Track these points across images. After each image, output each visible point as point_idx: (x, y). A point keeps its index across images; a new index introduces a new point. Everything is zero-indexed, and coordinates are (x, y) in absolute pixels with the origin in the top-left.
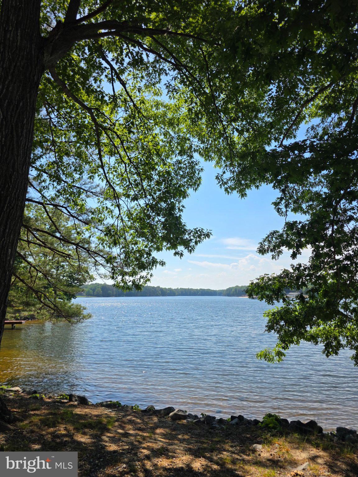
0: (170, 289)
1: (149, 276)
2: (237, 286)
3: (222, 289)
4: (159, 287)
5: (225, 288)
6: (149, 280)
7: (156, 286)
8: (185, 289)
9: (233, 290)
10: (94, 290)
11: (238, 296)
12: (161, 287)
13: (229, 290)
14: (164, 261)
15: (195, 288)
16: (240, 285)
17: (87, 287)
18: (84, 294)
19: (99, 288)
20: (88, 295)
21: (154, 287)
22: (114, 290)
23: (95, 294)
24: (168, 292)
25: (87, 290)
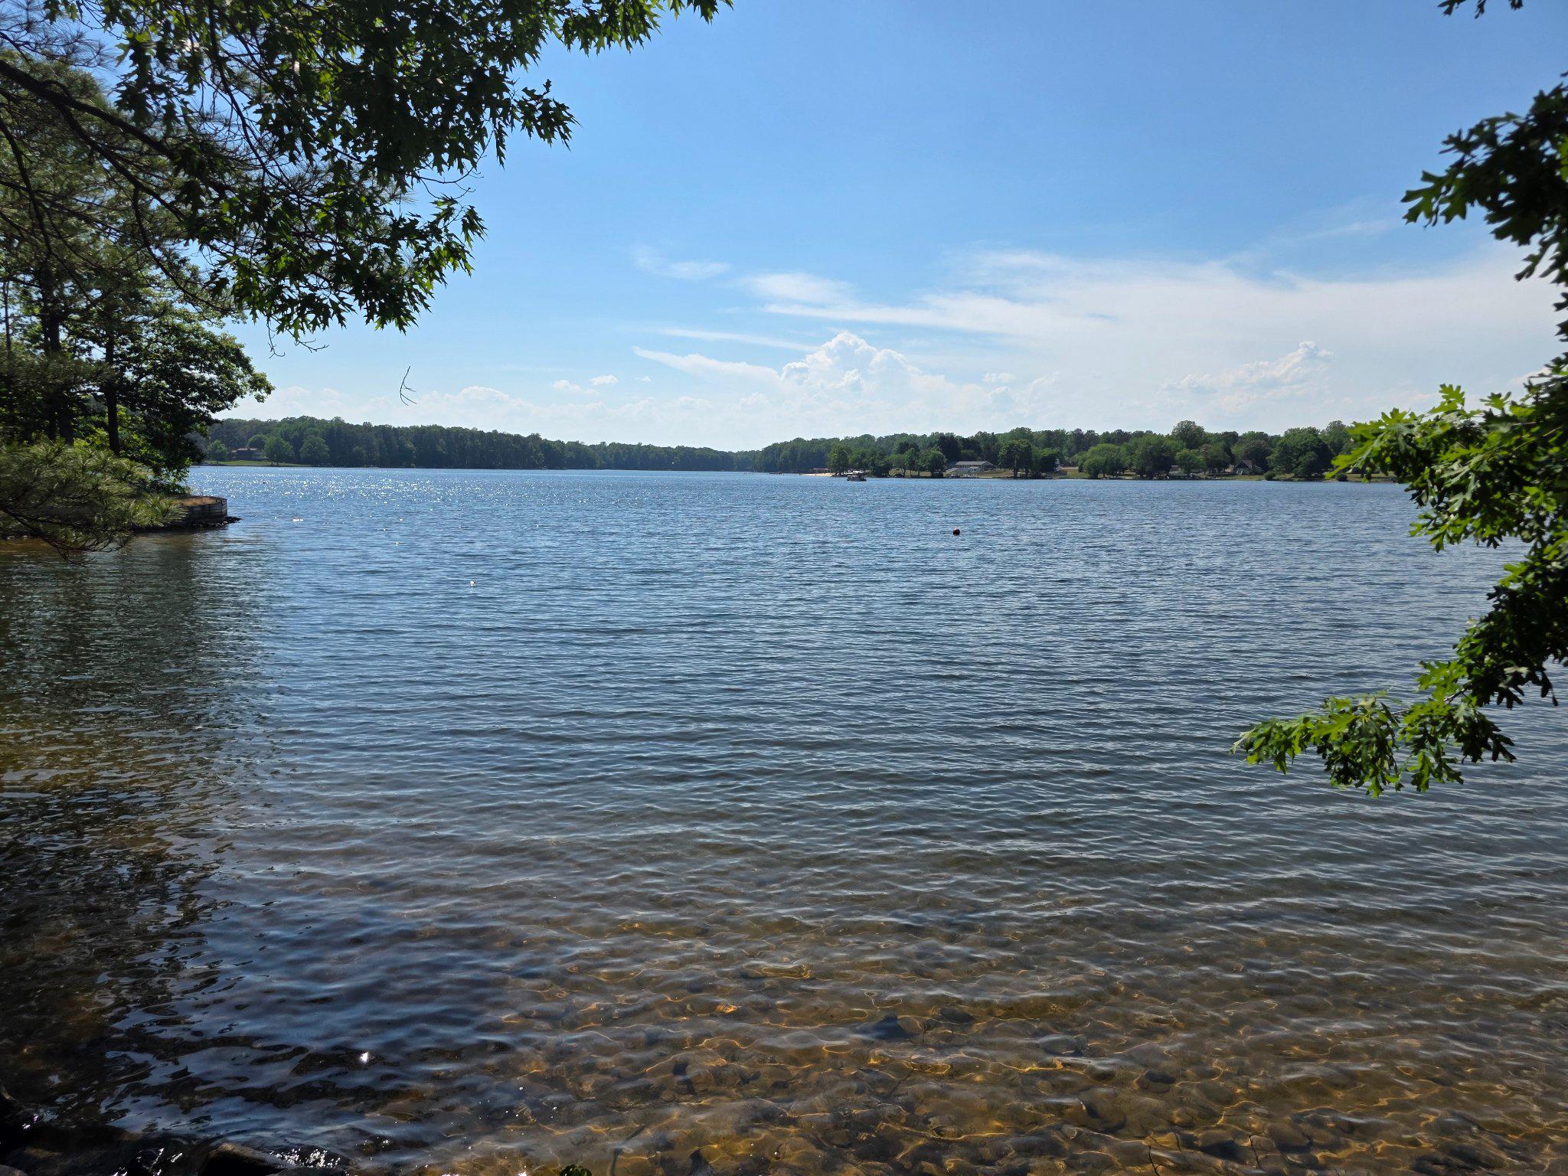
0: (576, 447)
1: (455, 226)
2: (798, 440)
3: (748, 449)
4: (535, 438)
5: (759, 446)
6: (456, 253)
7: (525, 435)
8: (629, 448)
9: (785, 452)
10: (297, 442)
11: (800, 472)
12: (543, 437)
13: (773, 450)
14: (556, 96)
15: (660, 443)
16: (808, 438)
17: (269, 431)
18: (263, 455)
19: (316, 434)
20: (278, 458)
21: (517, 438)
22: (375, 443)
23: (302, 456)
24: (570, 454)
25: (269, 440)
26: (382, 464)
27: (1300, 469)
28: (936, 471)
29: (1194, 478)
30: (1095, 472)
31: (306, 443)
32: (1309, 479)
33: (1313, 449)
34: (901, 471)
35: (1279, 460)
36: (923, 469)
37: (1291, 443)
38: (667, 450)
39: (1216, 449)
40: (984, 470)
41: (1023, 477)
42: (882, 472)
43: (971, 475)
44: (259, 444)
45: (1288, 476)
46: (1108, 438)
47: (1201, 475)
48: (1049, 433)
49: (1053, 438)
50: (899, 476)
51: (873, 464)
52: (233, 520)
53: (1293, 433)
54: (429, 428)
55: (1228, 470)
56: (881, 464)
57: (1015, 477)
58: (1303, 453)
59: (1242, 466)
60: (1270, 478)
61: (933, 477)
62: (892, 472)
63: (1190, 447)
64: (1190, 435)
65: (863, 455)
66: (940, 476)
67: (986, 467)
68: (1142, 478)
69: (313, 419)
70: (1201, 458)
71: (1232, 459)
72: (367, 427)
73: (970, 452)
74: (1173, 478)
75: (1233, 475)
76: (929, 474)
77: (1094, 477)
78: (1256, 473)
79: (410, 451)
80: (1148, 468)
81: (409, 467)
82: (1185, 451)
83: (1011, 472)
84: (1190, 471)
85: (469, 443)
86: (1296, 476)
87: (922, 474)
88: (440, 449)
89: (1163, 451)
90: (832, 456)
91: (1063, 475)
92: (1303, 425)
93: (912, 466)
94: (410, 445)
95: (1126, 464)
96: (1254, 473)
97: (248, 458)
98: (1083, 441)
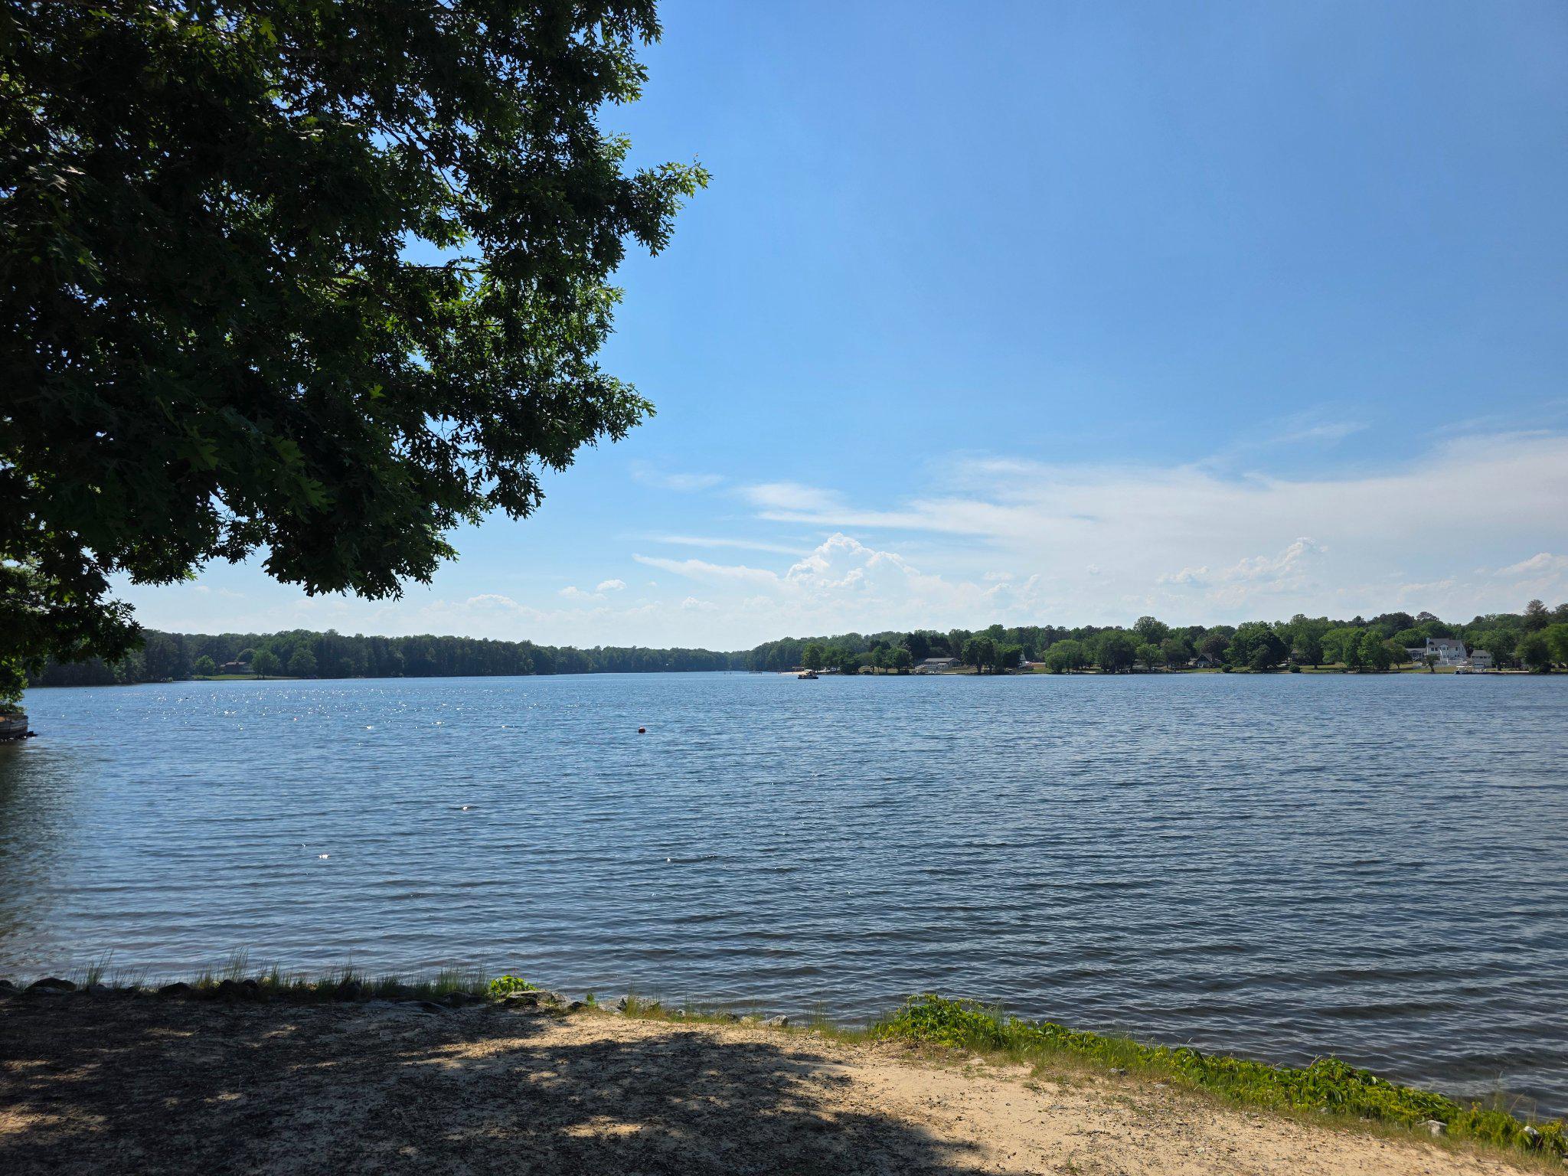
0: (569, 652)
2: (788, 639)
4: (526, 645)
5: (750, 645)
7: (516, 642)
8: (623, 651)
9: (774, 651)
10: (286, 656)
16: (797, 637)
17: (260, 645)
18: (250, 668)
19: (305, 647)
20: (265, 671)
21: (508, 646)
22: (365, 653)
23: (290, 668)
24: (562, 659)
25: (258, 653)
26: (370, 674)
27: (1254, 661)
28: (903, 666)
29: (1156, 672)
30: (1057, 668)
31: (295, 656)
32: (1265, 671)
33: (1264, 642)
34: (869, 668)
35: (1235, 654)
36: (889, 666)
37: (1244, 637)
38: (662, 652)
39: (1178, 643)
40: (953, 667)
41: (986, 673)
42: (851, 670)
43: (938, 671)
44: (247, 658)
45: (1244, 669)
46: (1079, 634)
47: (1164, 668)
48: (1020, 630)
49: (1025, 635)
50: (867, 673)
51: (842, 662)
52: (31, 734)
53: (1246, 627)
54: (421, 638)
55: (1191, 663)
56: (851, 661)
57: (979, 674)
58: (1256, 646)
59: (1203, 659)
60: (1227, 671)
61: (900, 674)
62: (861, 670)
63: (1150, 642)
64: (1151, 631)
65: (834, 654)
66: (907, 673)
67: (955, 664)
68: (1105, 673)
69: (307, 632)
70: (1160, 652)
71: (1194, 653)
72: (359, 639)
73: (939, 649)
74: (1134, 672)
75: (1194, 668)
76: (895, 671)
77: (1058, 671)
78: (1216, 666)
79: (399, 660)
80: (1110, 663)
81: (397, 676)
82: (1145, 646)
83: (974, 669)
84: (1152, 666)
85: (459, 651)
86: (1253, 668)
87: (890, 671)
88: (429, 658)
89: (1123, 646)
90: (806, 655)
91: (1029, 670)
92: (1255, 619)
93: (879, 663)
94: (399, 655)
95: (1089, 659)
96: (1214, 666)
97: (236, 672)
98: (1053, 635)
